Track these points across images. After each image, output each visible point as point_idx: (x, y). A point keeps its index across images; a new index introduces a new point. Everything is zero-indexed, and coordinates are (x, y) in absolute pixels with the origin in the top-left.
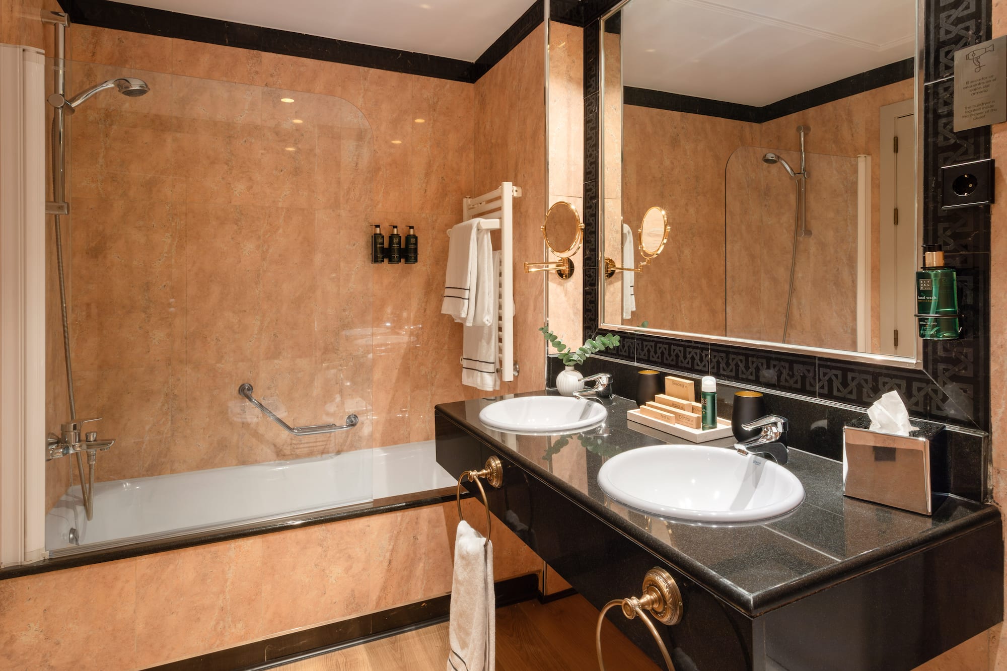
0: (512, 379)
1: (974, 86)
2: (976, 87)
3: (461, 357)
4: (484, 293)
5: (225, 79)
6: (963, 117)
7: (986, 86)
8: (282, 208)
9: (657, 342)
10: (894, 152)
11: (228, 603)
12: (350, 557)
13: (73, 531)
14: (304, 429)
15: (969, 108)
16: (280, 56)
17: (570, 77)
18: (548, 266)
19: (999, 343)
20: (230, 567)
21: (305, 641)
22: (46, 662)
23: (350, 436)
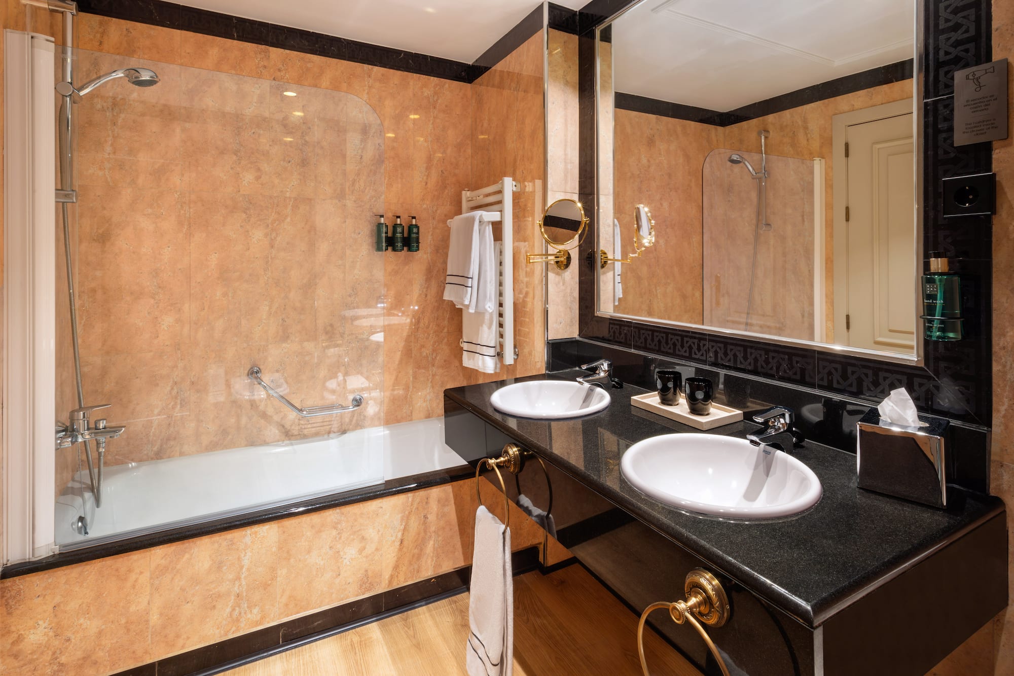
0: (512, 362)
1: (974, 104)
2: (976, 105)
3: (461, 340)
4: (485, 282)
5: (233, 72)
6: (964, 132)
7: (986, 105)
8: (290, 198)
9: (653, 331)
10: (846, 156)
11: (244, 590)
12: (363, 538)
13: (81, 519)
14: (312, 410)
15: (969, 124)
16: (288, 51)
17: (567, 81)
18: (547, 258)
19: (1001, 344)
20: (246, 553)
21: (319, 622)
22: (56, 659)
23: (356, 415)
